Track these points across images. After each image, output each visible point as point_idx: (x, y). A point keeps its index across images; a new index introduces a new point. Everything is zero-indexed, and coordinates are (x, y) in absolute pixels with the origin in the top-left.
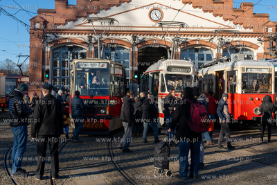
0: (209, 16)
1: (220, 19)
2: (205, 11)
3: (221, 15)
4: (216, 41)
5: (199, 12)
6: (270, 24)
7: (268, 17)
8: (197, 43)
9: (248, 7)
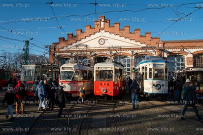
0: (128, 40)
1: (133, 42)
2: (126, 38)
3: (134, 40)
4: (130, 52)
5: (123, 38)
6: (160, 42)
7: (159, 39)
8: (122, 54)
9: (148, 35)
